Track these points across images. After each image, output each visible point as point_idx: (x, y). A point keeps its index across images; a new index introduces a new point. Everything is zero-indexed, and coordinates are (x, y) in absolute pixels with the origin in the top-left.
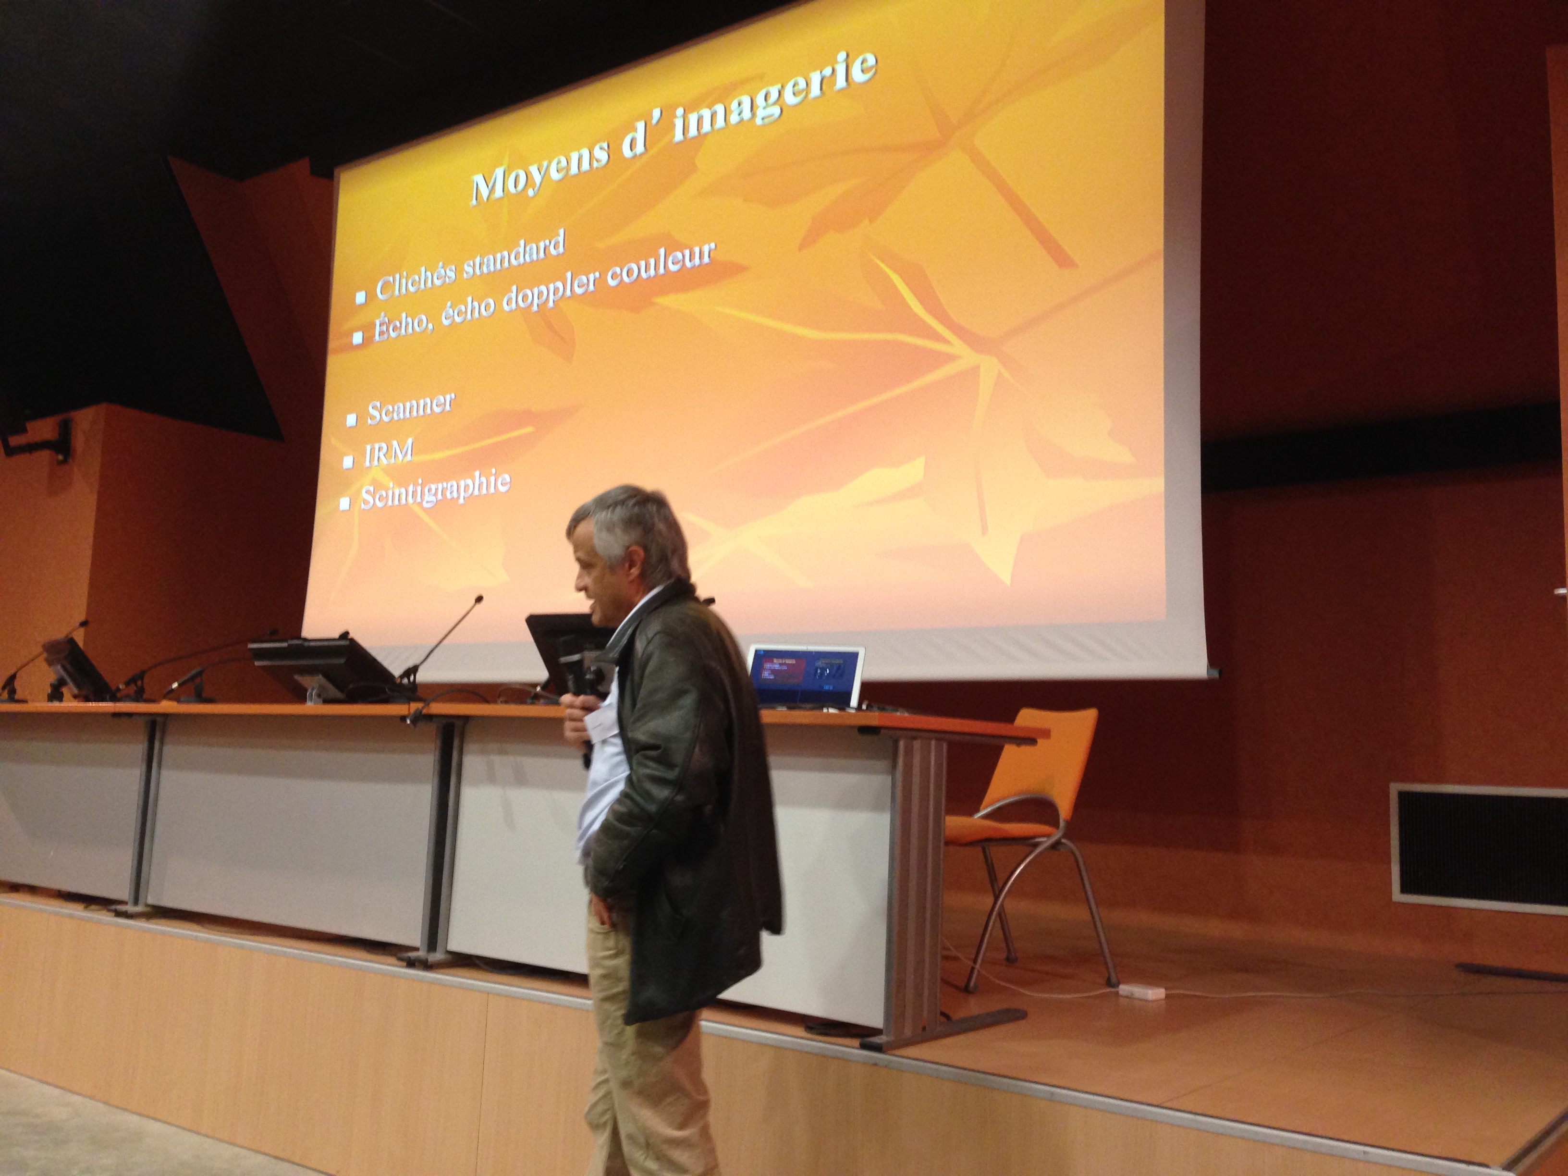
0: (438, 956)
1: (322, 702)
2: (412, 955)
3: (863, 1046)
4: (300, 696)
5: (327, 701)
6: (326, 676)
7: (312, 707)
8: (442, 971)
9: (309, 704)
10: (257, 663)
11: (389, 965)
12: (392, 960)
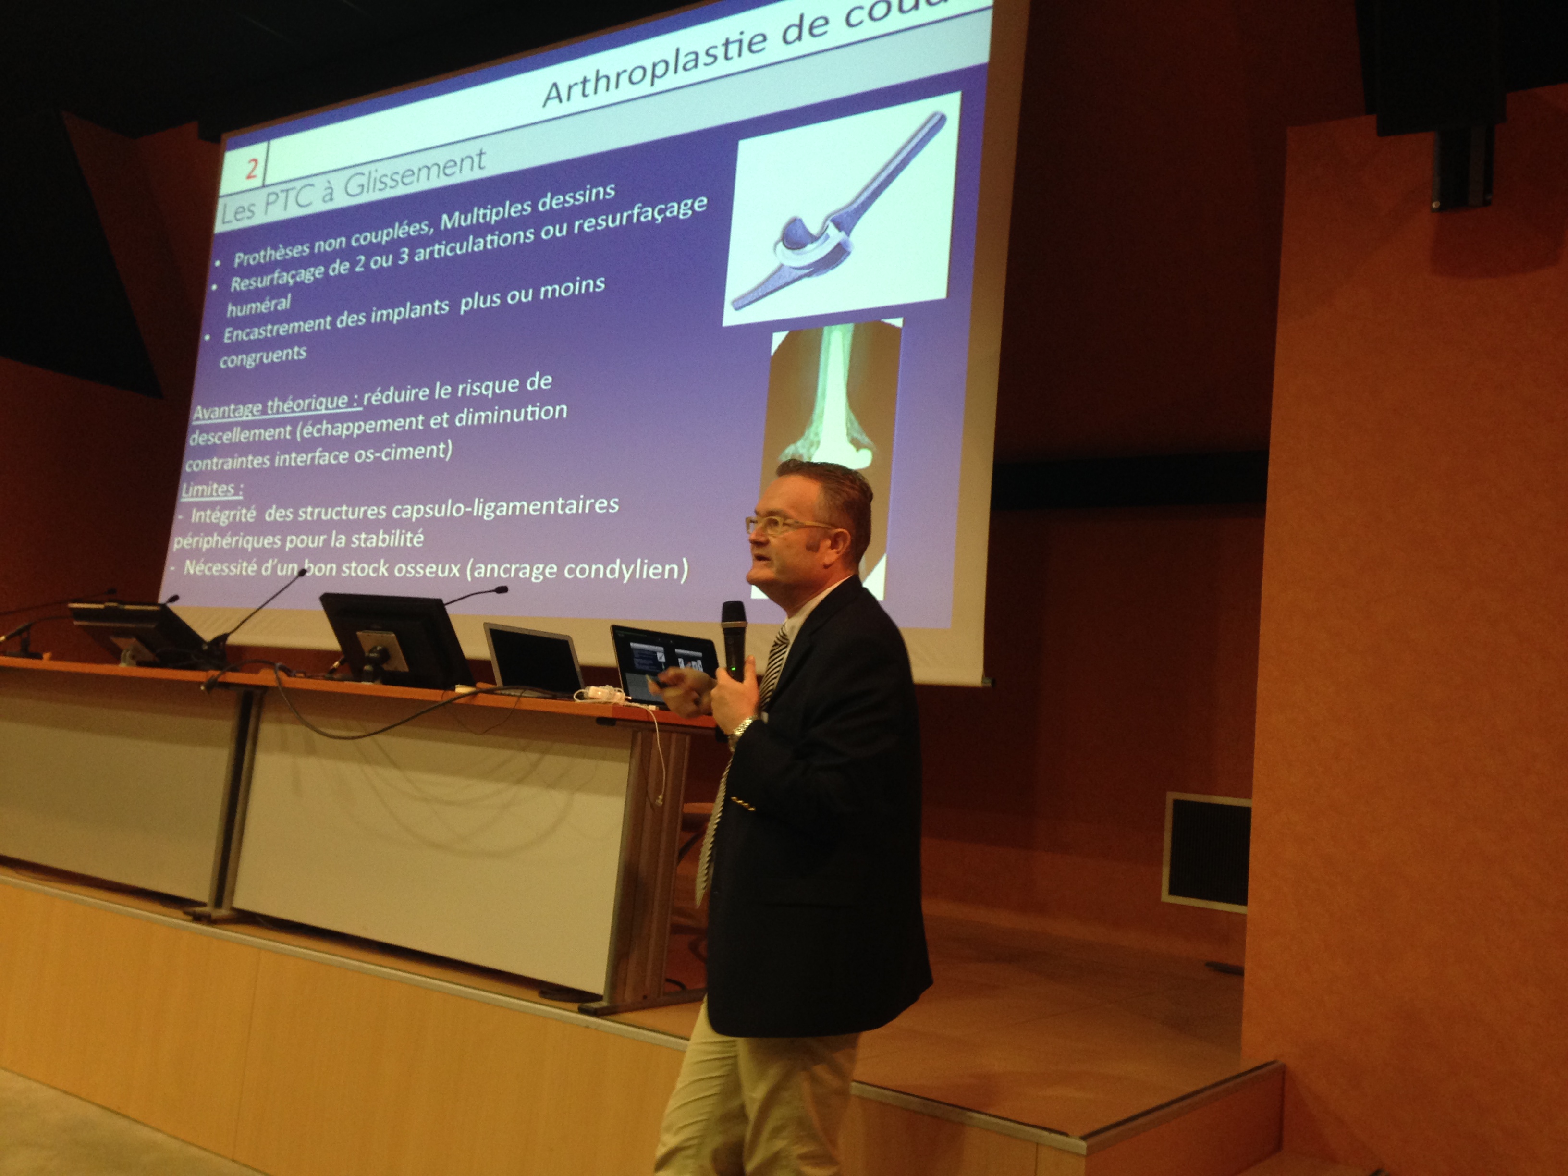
0: (224, 912)
1: (135, 663)
2: (199, 910)
3: (582, 1011)
4: (115, 656)
5: (141, 664)
6: (140, 639)
7: (124, 668)
8: (225, 926)
9: (123, 665)
10: (76, 623)
11: (176, 918)
12: (179, 913)
